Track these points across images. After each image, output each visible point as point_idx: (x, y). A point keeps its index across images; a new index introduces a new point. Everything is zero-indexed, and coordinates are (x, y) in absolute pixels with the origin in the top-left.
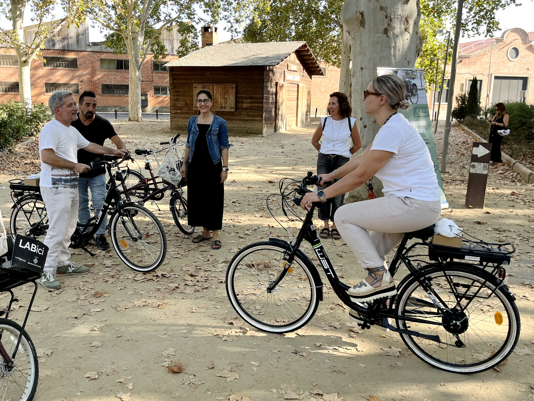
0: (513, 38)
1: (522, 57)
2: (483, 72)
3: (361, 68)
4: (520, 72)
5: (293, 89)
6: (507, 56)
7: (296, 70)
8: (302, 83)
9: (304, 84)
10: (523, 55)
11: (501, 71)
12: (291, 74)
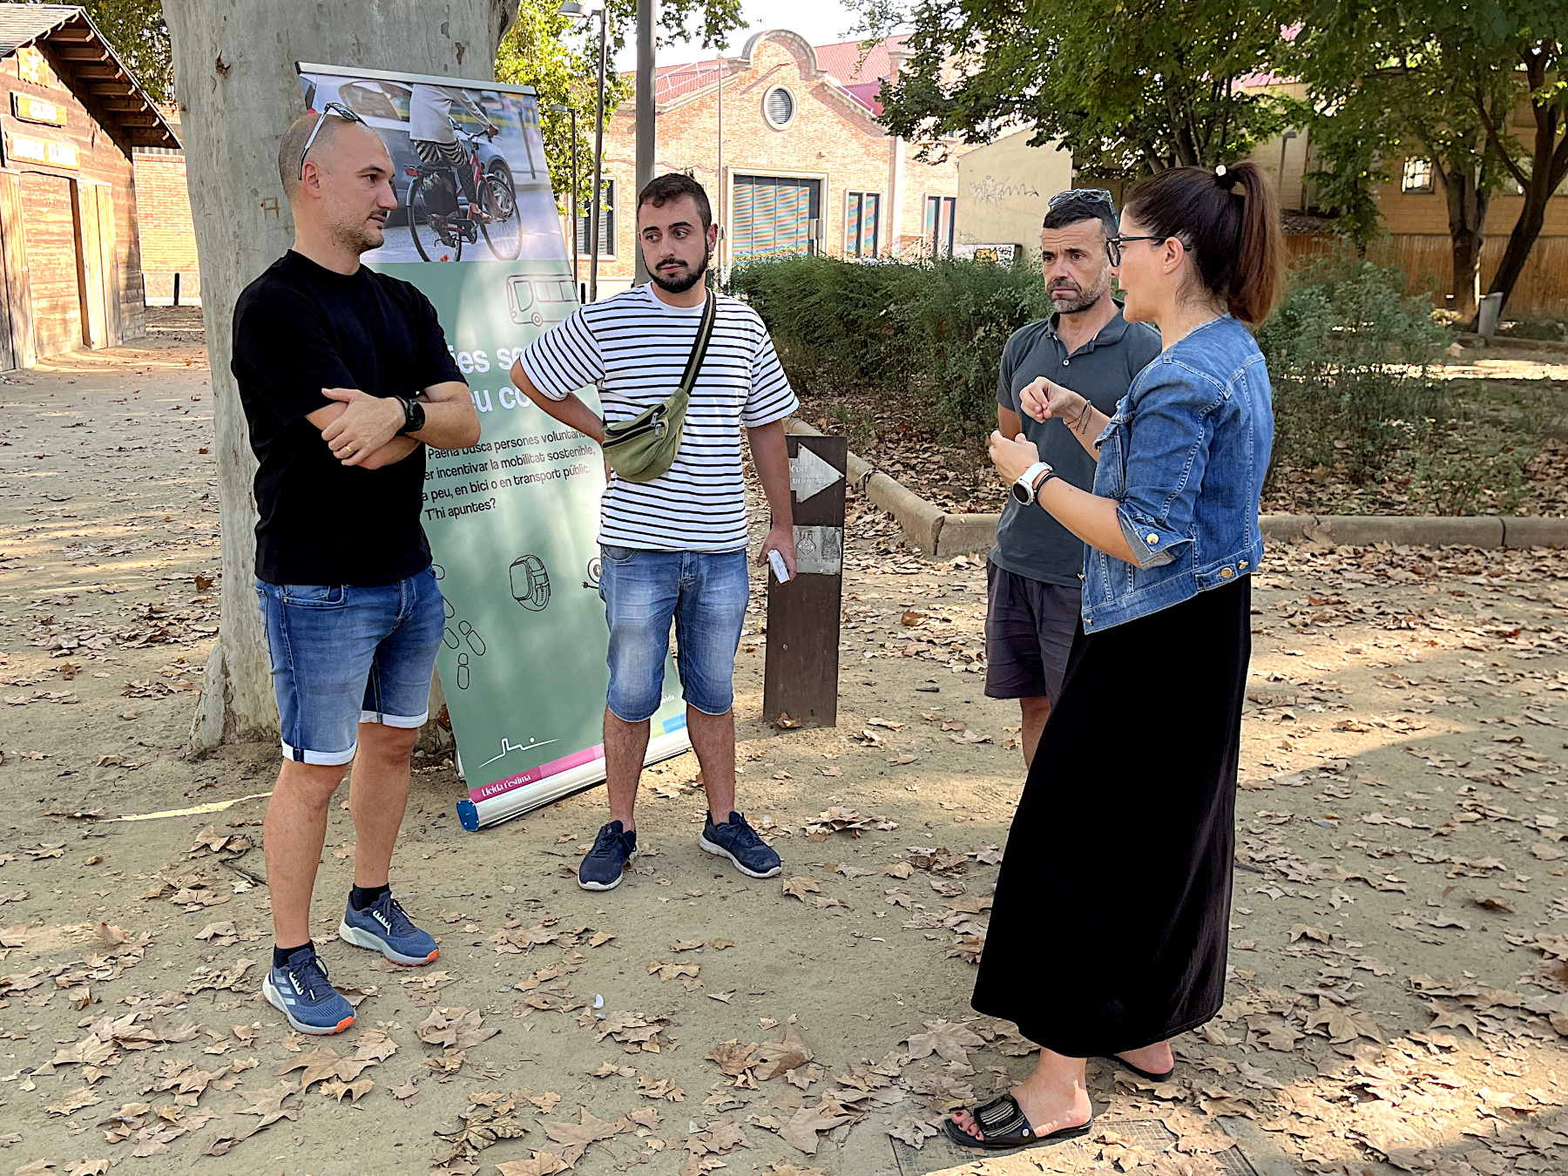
0: (776, 61)
1: (802, 117)
2: (704, 162)
3: (220, 66)
4: (801, 164)
5: (51, 196)
6: (764, 116)
7: (53, 120)
8: (92, 174)
9: (100, 177)
10: (804, 113)
11: (750, 160)
12: (35, 134)
